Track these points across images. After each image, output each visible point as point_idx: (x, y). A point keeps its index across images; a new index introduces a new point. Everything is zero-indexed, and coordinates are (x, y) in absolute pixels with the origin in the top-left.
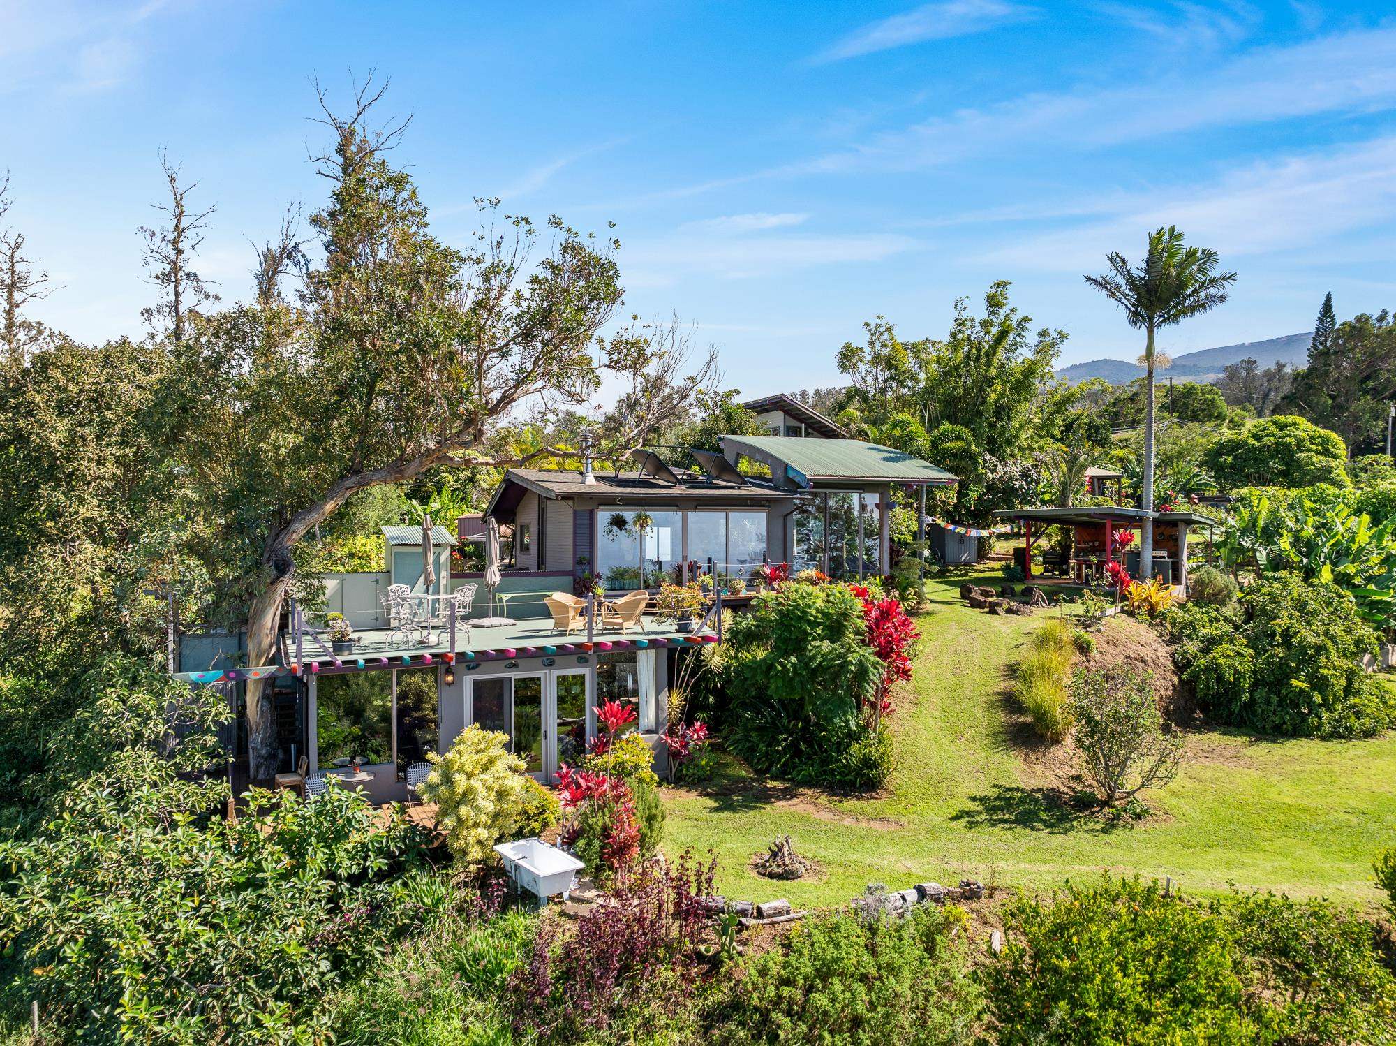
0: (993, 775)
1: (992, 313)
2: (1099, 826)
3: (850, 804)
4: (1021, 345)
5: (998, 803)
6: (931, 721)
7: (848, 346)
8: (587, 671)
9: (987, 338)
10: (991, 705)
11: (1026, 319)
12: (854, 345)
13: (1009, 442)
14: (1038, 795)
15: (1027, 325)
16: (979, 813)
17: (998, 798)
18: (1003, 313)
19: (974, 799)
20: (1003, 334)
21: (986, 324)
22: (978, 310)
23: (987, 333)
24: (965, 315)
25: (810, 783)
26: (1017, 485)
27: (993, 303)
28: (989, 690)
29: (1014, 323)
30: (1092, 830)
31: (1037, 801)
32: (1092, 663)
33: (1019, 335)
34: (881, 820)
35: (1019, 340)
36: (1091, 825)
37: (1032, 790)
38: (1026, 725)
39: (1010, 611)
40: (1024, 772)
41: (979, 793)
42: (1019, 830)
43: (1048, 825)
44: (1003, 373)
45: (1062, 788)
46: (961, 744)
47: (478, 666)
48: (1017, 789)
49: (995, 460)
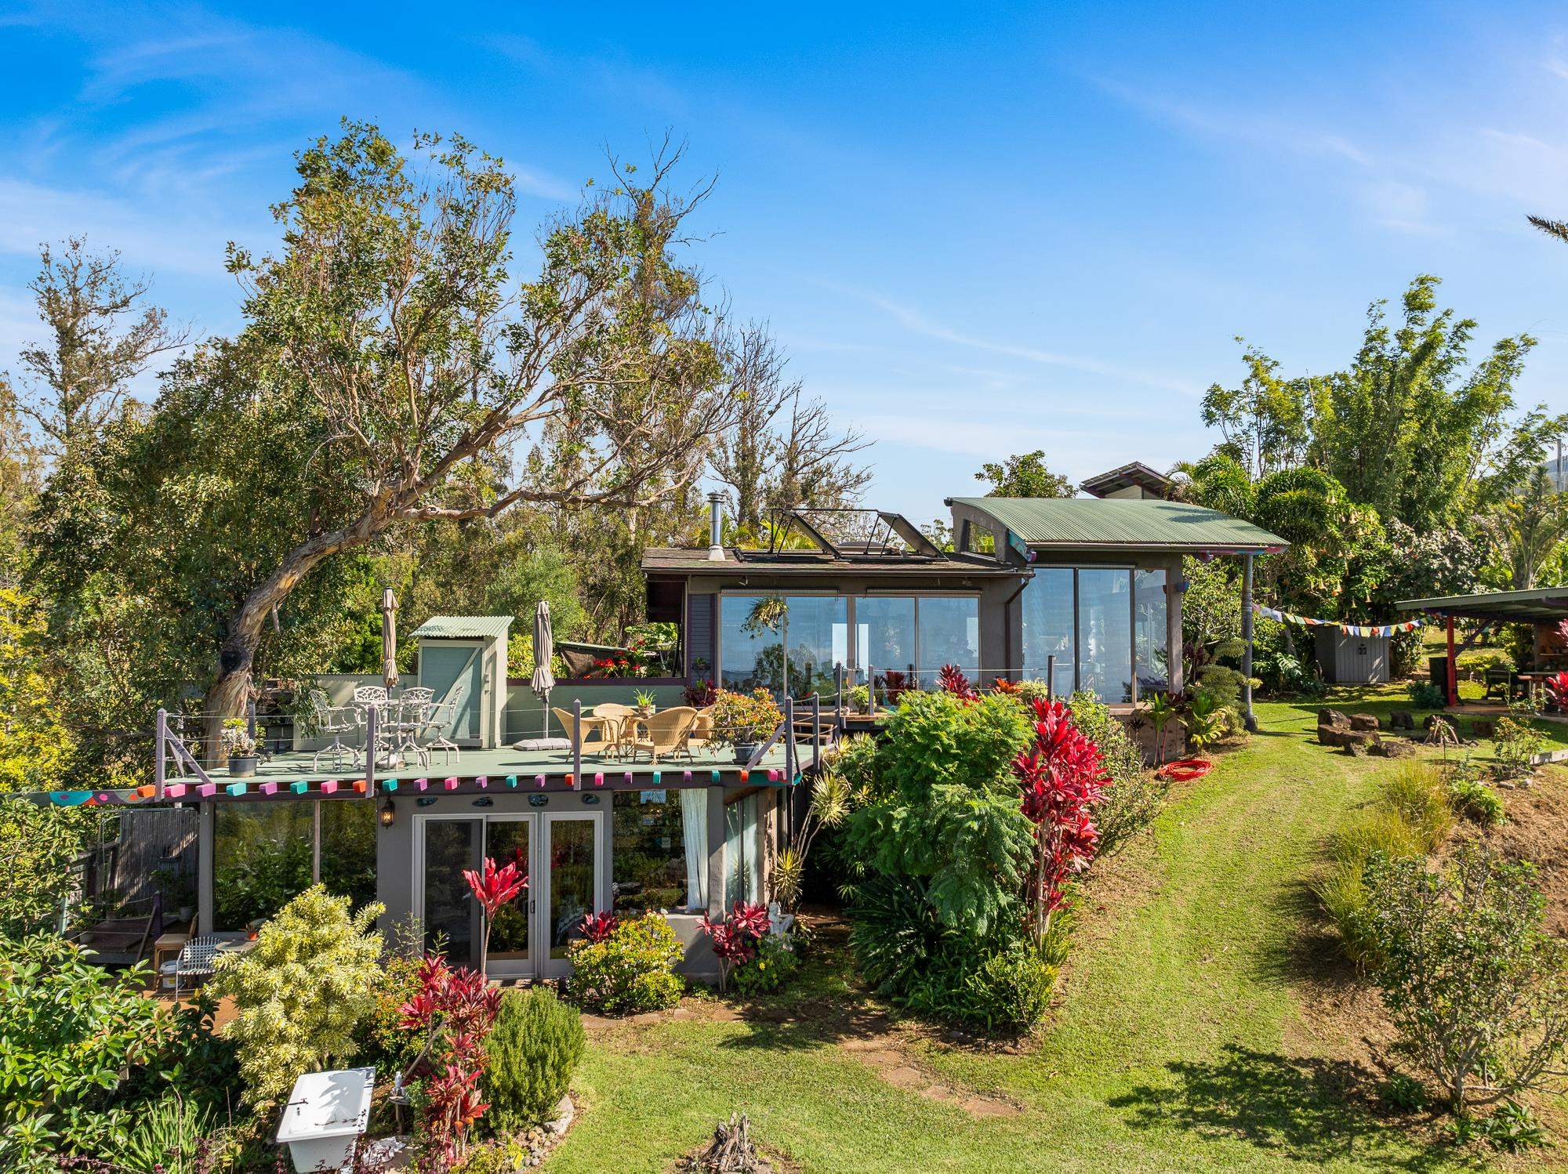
0: (1238, 1028)
1: (1413, 320)
2: (1407, 1154)
3: (962, 1059)
4: (1458, 361)
5: (1219, 1081)
6: (1167, 924)
7: (1215, 390)
8: (598, 817)
9: (1406, 354)
10: (1282, 902)
11: (1469, 324)
12: (1225, 389)
13: (1437, 504)
14: (1306, 1073)
15: (1469, 332)
16: (1170, 1095)
17: (1225, 1071)
18: (1429, 318)
19: (1175, 1067)
20: (1428, 348)
21: (1404, 337)
22: (1395, 320)
23: (1404, 349)
24: (1380, 324)
25: (921, 1013)
26: (1436, 564)
27: (1415, 303)
28: (1287, 877)
29: (1450, 330)
30: (1388, 1160)
31: (1299, 1083)
32: (1496, 840)
33: (1455, 347)
34: (992, 1094)
35: (1454, 354)
36: (1392, 1148)
37: (1299, 1062)
38: (1332, 941)
39: (1375, 751)
40: (1299, 1029)
41: (1192, 1056)
42: (1234, 1143)
43: (1301, 1137)
44: (1426, 402)
45: (1366, 1063)
46: (1202, 969)
47: (434, 801)
48: (1273, 1058)
49: (1408, 530)
